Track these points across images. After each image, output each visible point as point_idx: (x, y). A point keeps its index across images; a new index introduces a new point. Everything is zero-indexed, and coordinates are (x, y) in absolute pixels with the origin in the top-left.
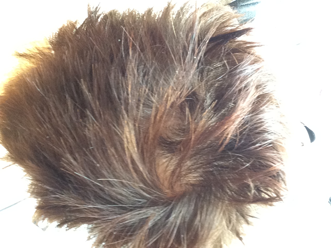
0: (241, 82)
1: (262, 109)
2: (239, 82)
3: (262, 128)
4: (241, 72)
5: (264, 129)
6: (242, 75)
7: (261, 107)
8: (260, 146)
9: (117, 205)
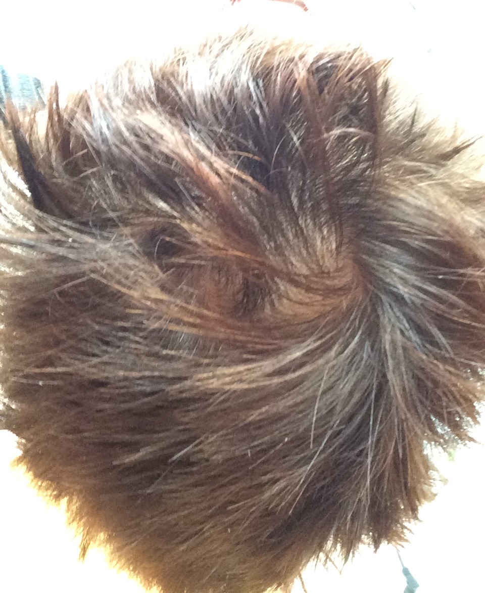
0: (125, 142)
1: (184, 98)
2: (125, 148)
3: (224, 100)
4: (105, 141)
5: (226, 94)
6: (111, 139)
7: (180, 99)
8: (261, 107)
9: (370, 405)
